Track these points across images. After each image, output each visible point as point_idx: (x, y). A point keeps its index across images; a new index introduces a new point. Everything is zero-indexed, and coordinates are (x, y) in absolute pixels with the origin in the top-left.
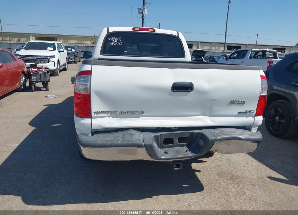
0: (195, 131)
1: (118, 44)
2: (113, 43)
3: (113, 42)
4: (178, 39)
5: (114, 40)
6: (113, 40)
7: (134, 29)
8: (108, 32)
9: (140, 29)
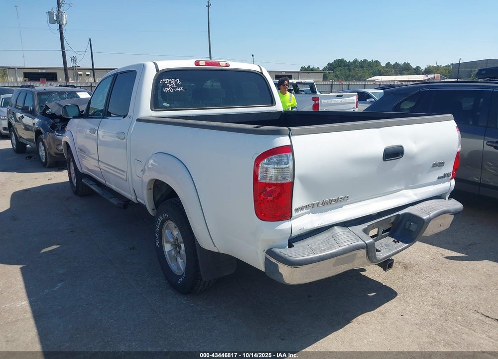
0: (401, 212)
1: (177, 89)
2: (168, 89)
3: (168, 87)
4: (262, 76)
5: (170, 83)
6: (167, 83)
7: (197, 63)
8: (157, 70)
9: (207, 64)
